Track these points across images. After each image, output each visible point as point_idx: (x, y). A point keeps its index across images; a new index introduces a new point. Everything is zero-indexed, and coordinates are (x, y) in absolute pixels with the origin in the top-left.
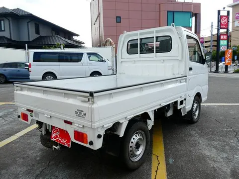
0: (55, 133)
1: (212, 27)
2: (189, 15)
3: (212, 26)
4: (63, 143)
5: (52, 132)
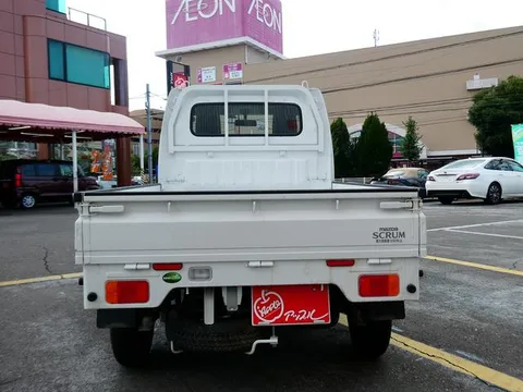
0: (267, 305)
1: (148, 96)
2: (100, 59)
3: (148, 92)
4: (303, 321)
5: (254, 307)
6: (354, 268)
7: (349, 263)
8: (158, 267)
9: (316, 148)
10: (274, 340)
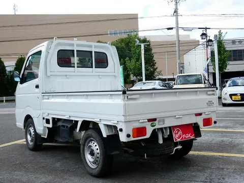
0: (177, 133)
4: (188, 138)
5: (174, 135)
6: (202, 116)
7: (200, 114)
8: (149, 120)
9: (114, 74)
10: (179, 147)
